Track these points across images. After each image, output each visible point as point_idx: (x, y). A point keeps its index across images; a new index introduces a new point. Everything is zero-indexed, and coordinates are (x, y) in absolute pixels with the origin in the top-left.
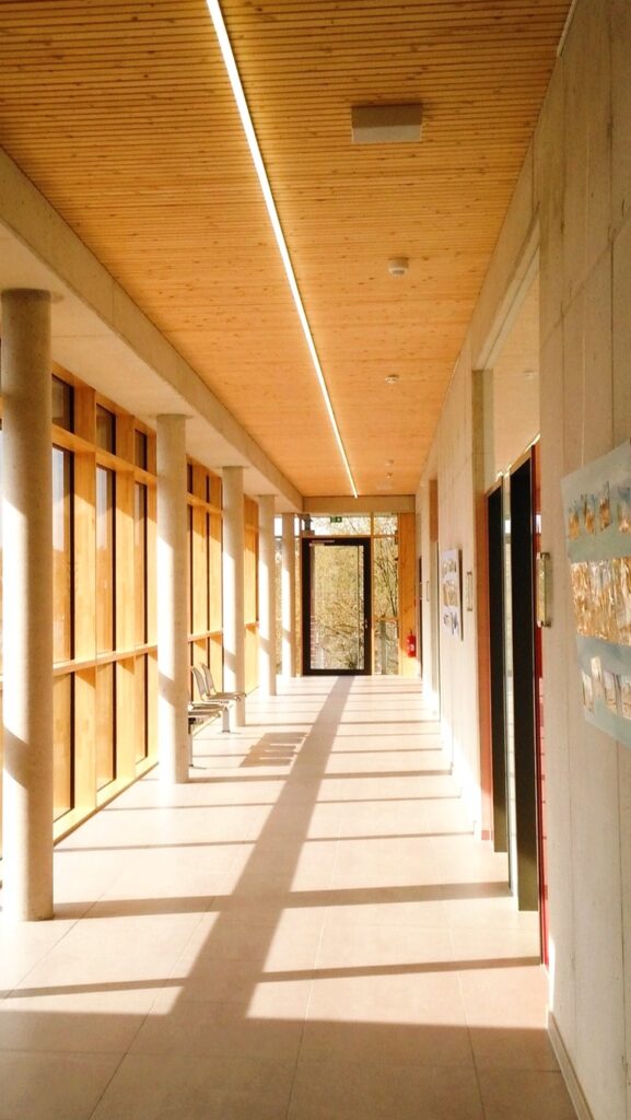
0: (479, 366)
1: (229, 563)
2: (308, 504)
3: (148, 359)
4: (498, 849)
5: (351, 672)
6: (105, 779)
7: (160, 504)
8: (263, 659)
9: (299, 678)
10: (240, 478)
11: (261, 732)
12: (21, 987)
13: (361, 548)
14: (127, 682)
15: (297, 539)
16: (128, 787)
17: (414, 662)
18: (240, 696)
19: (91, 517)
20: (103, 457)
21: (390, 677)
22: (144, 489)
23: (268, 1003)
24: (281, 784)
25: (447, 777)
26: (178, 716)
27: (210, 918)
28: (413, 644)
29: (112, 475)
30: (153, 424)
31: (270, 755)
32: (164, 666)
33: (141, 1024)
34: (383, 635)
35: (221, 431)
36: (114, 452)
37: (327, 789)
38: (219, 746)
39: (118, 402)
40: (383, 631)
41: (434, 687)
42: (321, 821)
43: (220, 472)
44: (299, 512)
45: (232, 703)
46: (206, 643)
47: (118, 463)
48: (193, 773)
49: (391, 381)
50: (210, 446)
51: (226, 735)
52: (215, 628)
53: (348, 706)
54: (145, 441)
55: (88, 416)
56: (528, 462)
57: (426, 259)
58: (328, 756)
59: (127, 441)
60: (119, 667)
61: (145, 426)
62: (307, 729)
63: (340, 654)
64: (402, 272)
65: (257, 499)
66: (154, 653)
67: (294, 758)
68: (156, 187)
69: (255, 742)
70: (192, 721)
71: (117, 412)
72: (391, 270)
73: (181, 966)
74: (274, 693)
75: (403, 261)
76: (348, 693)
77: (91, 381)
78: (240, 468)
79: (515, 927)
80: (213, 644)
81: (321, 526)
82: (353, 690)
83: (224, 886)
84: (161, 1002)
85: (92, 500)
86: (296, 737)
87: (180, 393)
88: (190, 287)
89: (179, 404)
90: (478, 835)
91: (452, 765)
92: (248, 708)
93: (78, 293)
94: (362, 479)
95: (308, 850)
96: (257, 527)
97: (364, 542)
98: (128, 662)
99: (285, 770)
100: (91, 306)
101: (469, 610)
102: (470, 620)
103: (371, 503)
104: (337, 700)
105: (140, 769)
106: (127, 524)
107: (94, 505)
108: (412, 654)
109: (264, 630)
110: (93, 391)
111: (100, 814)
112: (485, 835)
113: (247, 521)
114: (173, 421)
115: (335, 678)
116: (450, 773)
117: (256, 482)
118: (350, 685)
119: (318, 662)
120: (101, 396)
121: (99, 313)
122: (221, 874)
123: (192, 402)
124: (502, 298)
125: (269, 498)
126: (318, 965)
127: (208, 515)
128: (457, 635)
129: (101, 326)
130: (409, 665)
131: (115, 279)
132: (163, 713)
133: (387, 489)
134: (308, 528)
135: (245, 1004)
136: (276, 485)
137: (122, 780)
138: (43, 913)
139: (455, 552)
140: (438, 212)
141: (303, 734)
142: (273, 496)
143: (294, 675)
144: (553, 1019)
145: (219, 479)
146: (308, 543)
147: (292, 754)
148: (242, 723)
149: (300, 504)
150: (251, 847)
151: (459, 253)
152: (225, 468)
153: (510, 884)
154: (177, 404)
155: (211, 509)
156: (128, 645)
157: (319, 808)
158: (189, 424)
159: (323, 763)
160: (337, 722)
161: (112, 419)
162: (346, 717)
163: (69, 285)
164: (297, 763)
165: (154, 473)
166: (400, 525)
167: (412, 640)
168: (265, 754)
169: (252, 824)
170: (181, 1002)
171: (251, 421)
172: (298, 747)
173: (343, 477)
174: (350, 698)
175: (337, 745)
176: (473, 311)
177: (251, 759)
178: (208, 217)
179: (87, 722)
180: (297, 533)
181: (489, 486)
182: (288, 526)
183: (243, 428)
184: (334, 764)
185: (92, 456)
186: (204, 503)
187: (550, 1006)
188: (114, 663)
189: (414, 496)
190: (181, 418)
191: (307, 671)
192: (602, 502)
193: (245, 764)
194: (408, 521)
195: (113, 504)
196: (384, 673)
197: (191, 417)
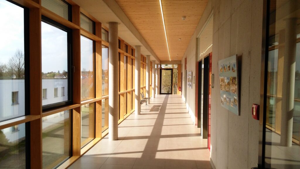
0: (197, 37)
1: (147, 73)
2: (161, 62)
3: (135, 35)
4: (198, 127)
5: (168, 94)
6: (125, 114)
7: (136, 63)
8: (153, 91)
9: (159, 95)
10: (150, 57)
11: (153, 105)
12: (113, 153)
13: (171, 70)
14: (129, 96)
15: (159, 69)
16: (129, 115)
17: (180, 92)
18: (149, 98)
19: (123, 65)
20: (126, 54)
21: (175, 95)
22: (132, 59)
23: (159, 156)
24: (157, 115)
25: (187, 114)
26: (139, 102)
27: (147, 140)
28: (180, 89)
29: (127, 57)
30: (134, 47)
31: (155, 109)
32: (136, 93)
33: (136, 159)
34: (175, 87)
35: (147, 49)
36: (127, 53)
37: (166, 116)
38: (145, 108)
39: (128, 43)
40: (175, 86)
41: (185, 97)
42: (165, 122)
43: (146, 56)
44: (159, 63)
45: (148, 100)
46: (142, 88)
47: (128, 55)
48: (141, 113)
49: (180, 40)
50: (145, 51)
51: (146, 106)
52: (144, 86)
53: (168, 100)
54: (133, 50)
55: (123, 46)
56: (208, 56)
57: (189, 17)
58: (165, 110)
59: (130, 51)
60: (128, 93)
61: (133, 47)
62: (161, 105)
63: (166, 90)
64: (184, 19)
65: (152, 61)
66: (134, 90)
67: (159, 110)
68: (139, 2)
69: (152, 107)
70: (141, 103)
71: (128, 45)
72: (182, 19)
73: (142, 149)
74: (155, 98)
75: (185, 17)
76: (168, 98)
77: (124, 39)
78: (150, 56)
79: (202, 142)
80: (144, 89)
81: (163, 66)
82: (169, 97)
83: (149, 134)
84: (139, 155)
85: (123, 62)
86: (159, 106)
87: (140, 41)
88: (144, 21)
89: (140, 44)
90: (194, 125)
91: (189, 111)
92: (150, 100)
93: (123, 23)
94: (171, 58)
95: (163, 127)
96: (152, 66)
97: (172, 70)
98: (129, 92)
99: (158, 112)
100: (125, 25)
101: (194, 83)
102: (194, 85)
103: (173, 62)
104: (166, 99)
105: (131, 112)
106: (129, 66)
107: (124, 63)
108: (180, 90)
109: (153, 86)
110: (124, 41)
111: (125, 120)
112: (196, 125)
113: (151, 66)
114: (138, 47)
115: (166, 95)
116: (188, 113)
117: (152, 58)
118: (168, 96)
119: (163, 92)
120: (125, 42)
121: (127, 27)
122: (148, 132)
123: (142, 43)
124: (204, 24)
125: (154, 61)
126: (167, 149)
127: (143, 64)
128: (191, 87)
129: (127, 29)
130: (179, 93)
131: (129, 20)
132: (136, 102)
133: (176, 59)
134: (161, 66)
135: (155, 156)
136: (156, 58)
137: (128, 114)
138: (116, 139)
139: (191, 72)
140: (192, 8)
141: (160, 105)
142: (155, 61)
143: (158, 94)
144: (211, 159)
145: (145, 57)
146: (161, 69)
147: (159, 109)
148: (149, 103)
149: (160, 62)
150: (153, 127)
151: (195, 16)
152: (147, 55)
153: (201, 134)
154: (139, 43)
155: (144, 63)
156: (129, 89)
157: (165, 119)
158: (141, 48)
159: (165, 111)
160: (167, 103)
161: (127, 46)
162: (168, 102)
163: (122, 21)
164: (160, 111)
165: (134, 56)
166: (178, 66)
167: (180, 88)
168: (154, 109)
169: (153, 122)
170: (143, 156)
171: (152, 47)
172: (160, 108)
173: (168, 57)
174: (169, 99)
175: (167, 107)
176: (197, 26)
177: (151, 110)
178: (149, 8)
179: (122, 104)
180: (159, 67)
181: (199, 60)
182: (158, 66)
183: (151, 48)
184: (167, 111)
185: (123, 54)
186: (143, 62)
187: (210, 157)
188: (127, 93)
189: (181, 61)
190: (140, 46)
191: (161, 93)
192: (228, 66)
193: (150, 111)
194: (180, 66)
195: (127, 63)
196: (174, 94)
197: (142, 46)
